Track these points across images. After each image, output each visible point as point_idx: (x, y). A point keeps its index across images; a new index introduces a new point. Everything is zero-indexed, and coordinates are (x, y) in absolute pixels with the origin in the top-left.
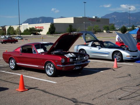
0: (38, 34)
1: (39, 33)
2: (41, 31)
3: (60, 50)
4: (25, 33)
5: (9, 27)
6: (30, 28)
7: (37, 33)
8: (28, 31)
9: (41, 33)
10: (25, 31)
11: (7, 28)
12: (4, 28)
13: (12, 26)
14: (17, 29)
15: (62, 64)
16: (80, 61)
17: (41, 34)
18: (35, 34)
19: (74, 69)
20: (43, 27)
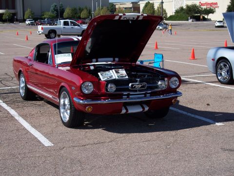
0: (204, 19)
1: (206, 17)
2: (211, 11)
3: (112, 59)
4: (177, 17)
5: (145, 2)
6: (188, 6)
7: (201, 17)
8: (183, 11)
9: (210, 16)
10: (177, 12)
11: (142, 5)
12: (136, 6)
13: (151, 2)
14: (158, 8)
15: (86, 97)
16: (140, 91)
17: (210, 20)
18: (198, 19)
19: (124, 111)
20: (216, 4)
